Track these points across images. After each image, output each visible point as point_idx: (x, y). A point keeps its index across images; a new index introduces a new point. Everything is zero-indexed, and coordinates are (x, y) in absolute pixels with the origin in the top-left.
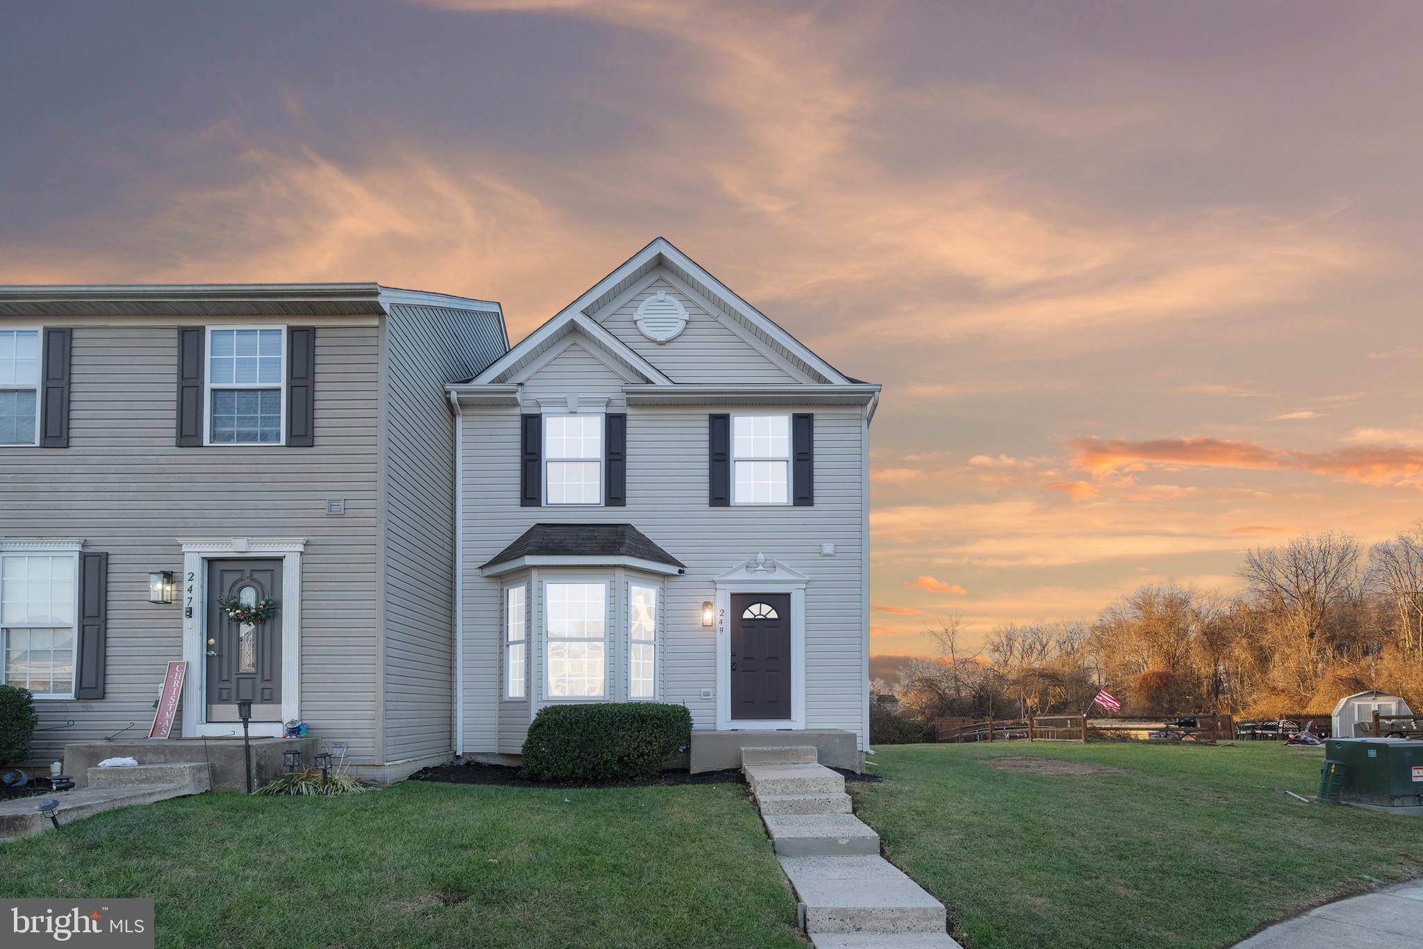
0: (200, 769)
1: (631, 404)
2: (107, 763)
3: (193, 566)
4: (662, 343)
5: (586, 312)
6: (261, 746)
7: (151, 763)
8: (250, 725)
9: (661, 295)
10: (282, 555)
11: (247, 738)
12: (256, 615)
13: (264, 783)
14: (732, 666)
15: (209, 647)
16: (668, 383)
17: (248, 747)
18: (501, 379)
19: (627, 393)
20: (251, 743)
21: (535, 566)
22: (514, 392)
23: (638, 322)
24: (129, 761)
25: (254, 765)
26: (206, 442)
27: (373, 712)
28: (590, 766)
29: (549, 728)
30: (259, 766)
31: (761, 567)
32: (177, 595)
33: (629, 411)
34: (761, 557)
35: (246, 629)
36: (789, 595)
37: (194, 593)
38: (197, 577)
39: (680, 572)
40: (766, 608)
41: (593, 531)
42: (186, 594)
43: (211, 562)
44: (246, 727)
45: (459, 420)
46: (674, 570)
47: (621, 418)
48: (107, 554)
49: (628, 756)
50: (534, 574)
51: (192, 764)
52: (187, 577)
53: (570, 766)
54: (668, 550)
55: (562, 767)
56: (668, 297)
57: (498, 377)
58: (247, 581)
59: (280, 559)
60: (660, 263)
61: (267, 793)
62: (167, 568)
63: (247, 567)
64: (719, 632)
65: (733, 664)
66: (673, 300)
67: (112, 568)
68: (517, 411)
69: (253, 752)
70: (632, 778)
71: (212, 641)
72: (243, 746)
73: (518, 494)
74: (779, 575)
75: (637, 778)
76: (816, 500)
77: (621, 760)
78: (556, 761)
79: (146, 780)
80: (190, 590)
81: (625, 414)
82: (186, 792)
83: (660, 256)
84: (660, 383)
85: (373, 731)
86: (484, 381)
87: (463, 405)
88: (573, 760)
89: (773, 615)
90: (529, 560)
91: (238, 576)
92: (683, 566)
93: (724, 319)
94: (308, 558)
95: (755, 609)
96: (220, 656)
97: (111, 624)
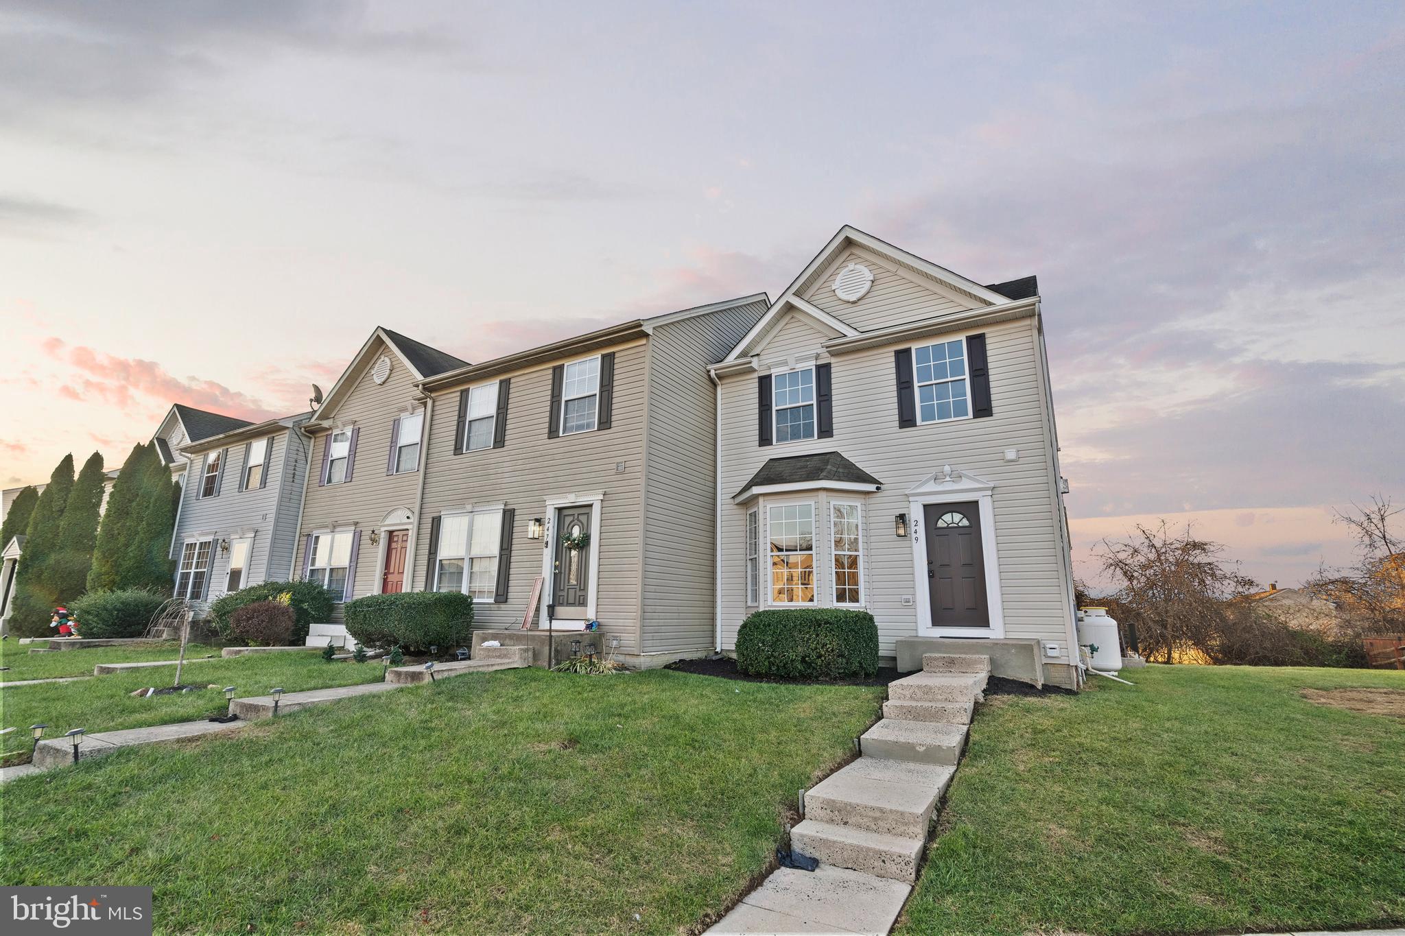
0: (526, 650)
1: (833, 354)
2: (486, 644)
3: (550, 515)
4: (854, 303)
5: (795, 294)
6: (559, 636)
7: (507, 646)
8: (553, 621)
9: (851, 266)
10: (591, 502)
11: (550, 630)
12: (578, 544)
13: (558, 663)
14: (929, 574)
15: (556, 567)
16: (857, 333)
17: (551, 636)
18: (744, 354)
19: (827, 347)
20: (553, 634)
21: (761, 495)
22: (750, 363)
23: (836, 291)
24: (496, 644)
25: (553, 649)
26: (561, 434)
27: (635, 614)
28: (782, 664)
29: (750, 629)
30: (556, 650)
31: (948, 479)
32: (542, 533)
33: (833, 360)
34: (947, 469)
35: (574, 553)
36: (976, 502)
37: (550, 533)
38: (551, 521)
39: (878, 488)
40: (957, 517)
41: (808, 461)
42: (546, 532)
43: (560, 510)
44: (551, 623)
45: (719, 389)
46: (871, 487)
47: (827, 367)
48: (514, 509)
49: (809, 657)
50: (761, 500)
51: (523, 647)
52: (547, 521)
53: (766, 663)
54: (867, 471)
55: (761, 664)
56: (857, 266)
57: (741, 353)
58: (576, 521)
59: (591, 506)
60: (849, 243)
61: (560, 670)
62: (538, 516)
63: (576, 511)
64: (914, 541)
65: (930, 572)
66: (861, 267)
67: (516, 518)
68: (756, 375)
69: (553, 640)
70: (816, 677)
71: (557, 563)
72: (547, 636)
73: (757, 438)
74: (965, 484)
75: (821, 678)
76: (995, 410)
77: (803, 660)
78: (757, 659)
79: (499, 657)
80: (548, 530)
81: (830, 363)
82: (515, 666)
83: (847, 238)
84: (852, 334)
85: (634, 628)
86: (731, 359)
87: (720, 377)
88: (769, 658)
89: (965, 522)
90: (756, 490)
91: (571, 518)
92: (881, 483)
93: (902, 272)
94: (605, 504)
95: (947, 518)
96: (560, 573)
97: (513, 553)
